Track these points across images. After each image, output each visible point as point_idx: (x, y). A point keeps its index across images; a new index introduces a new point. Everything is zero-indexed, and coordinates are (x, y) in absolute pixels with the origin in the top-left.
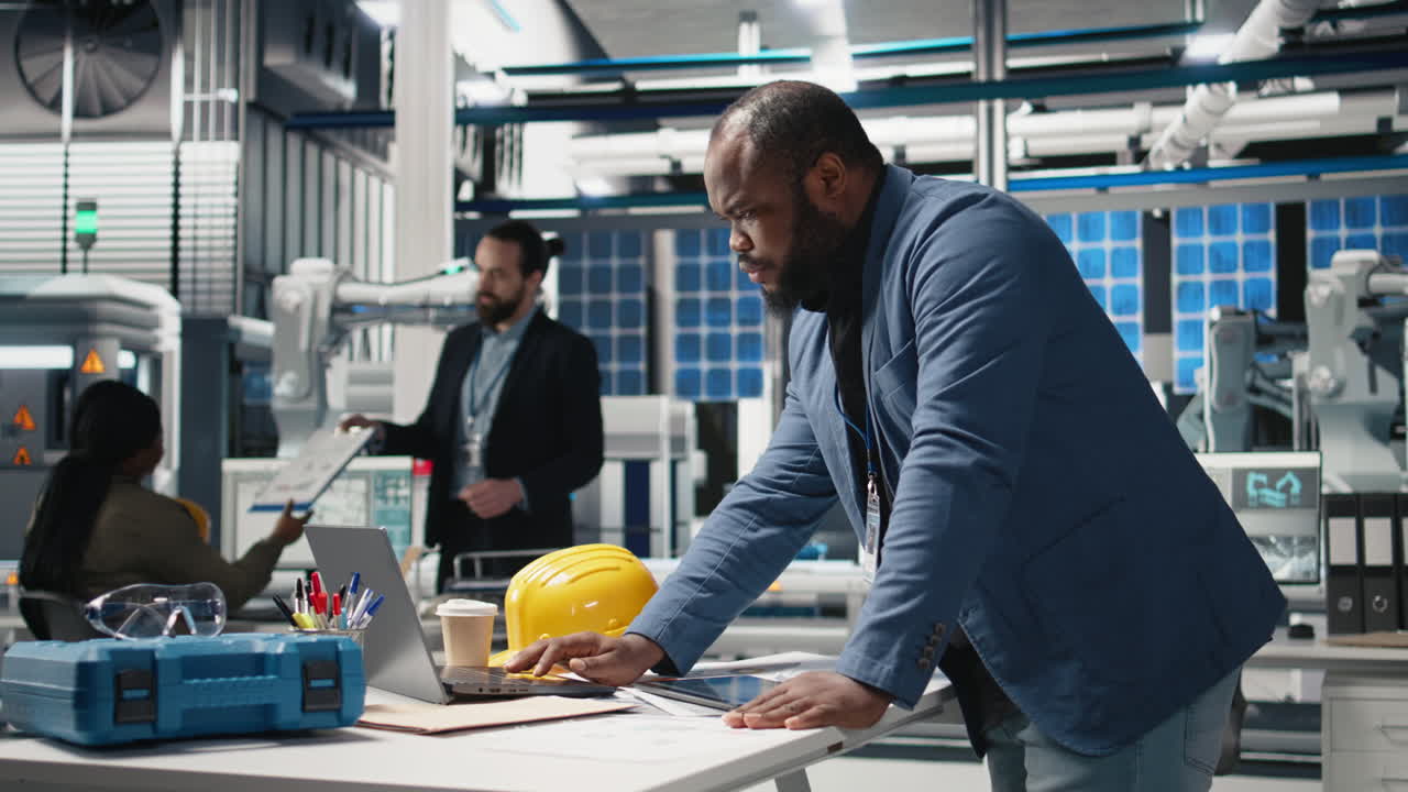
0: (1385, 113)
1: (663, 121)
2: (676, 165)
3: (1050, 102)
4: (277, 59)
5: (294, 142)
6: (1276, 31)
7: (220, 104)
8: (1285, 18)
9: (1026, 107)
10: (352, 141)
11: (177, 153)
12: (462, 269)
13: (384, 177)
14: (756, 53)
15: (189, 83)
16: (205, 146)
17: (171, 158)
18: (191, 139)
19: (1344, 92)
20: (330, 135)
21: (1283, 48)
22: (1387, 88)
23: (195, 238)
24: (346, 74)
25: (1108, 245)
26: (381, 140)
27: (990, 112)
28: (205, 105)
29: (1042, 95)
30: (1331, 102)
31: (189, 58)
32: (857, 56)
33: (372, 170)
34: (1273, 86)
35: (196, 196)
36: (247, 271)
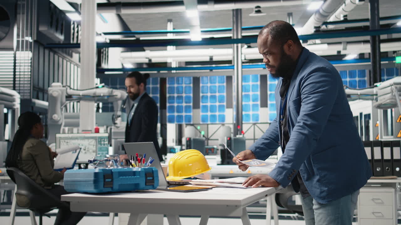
0: (339, 50)
1: (145, 48)
2: (150, 60)
3: (252, 45)
4: (42, 29)
5: (47, 52)
6: (313, 27)
7: (27, 41)
8: (316, 24)
9: (246, 46)
10: (63, 52)
11: (15, 55)
12: (103, 86)
13: (71, 62)
14: (172, 30)
15: (18, 36)
16: (23, 52)
17: (13, 55)
18: (19, 50)
19: (329, 44)
20: (56, 50)
21: (315, 31)
22: (340, 43)
23: (20, 78)
24: (62, 34)
25: (251, 83)
26: (70, 52)
27: (237, 47)
28: (23, 41)
29: (250, 43)
30: (325, 46)
31: (18, 29)
32: (202, 31)
33: (68, 60)
34: (310, 42)
35: (20, 66)
36: (34, 87)
